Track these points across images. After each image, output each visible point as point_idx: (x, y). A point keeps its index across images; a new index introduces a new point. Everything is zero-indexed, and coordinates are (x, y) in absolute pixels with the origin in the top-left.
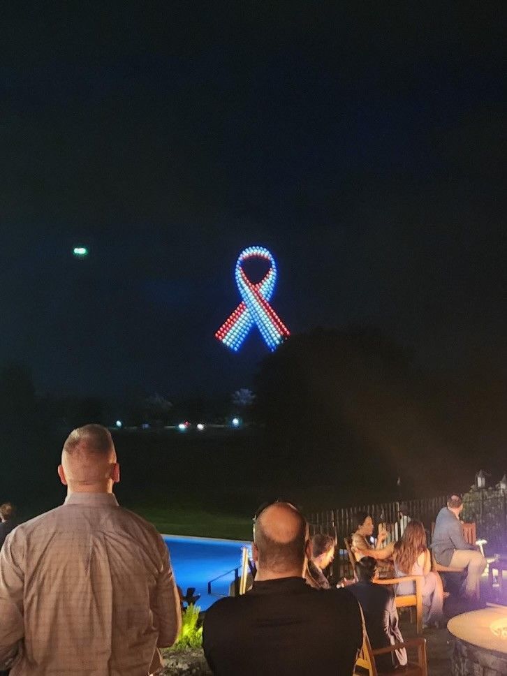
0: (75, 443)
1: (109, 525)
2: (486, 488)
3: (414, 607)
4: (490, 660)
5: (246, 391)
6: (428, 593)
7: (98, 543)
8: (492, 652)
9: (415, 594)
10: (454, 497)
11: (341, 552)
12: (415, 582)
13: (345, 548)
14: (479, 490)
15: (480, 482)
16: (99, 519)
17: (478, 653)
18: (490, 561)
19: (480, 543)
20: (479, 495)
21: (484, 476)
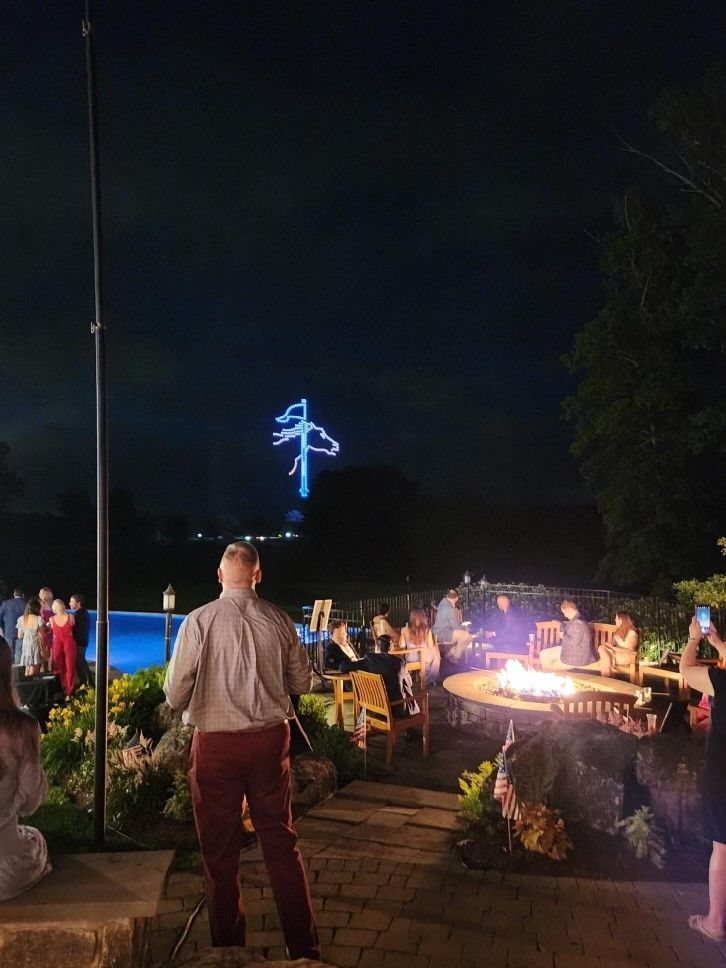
0: (233, 553)
1: (253, 611)
2: (471, 583)
3: (419, 671)
4: (474, 709)
5: (296, 512)
6: (429, 661)
7: (246, 622)
8: (475, 702)
9: (419, 661)
10: (452, 591)
11: (367, 630)
12: (419, 652)
13: (369, 628)
14: (466, 585)
15: (467, 579)
16: (245, 607)
17: (465, 704)
18: (474, 636)
19: (466, 624)
20: (466, 589)
21: (469, 575)
